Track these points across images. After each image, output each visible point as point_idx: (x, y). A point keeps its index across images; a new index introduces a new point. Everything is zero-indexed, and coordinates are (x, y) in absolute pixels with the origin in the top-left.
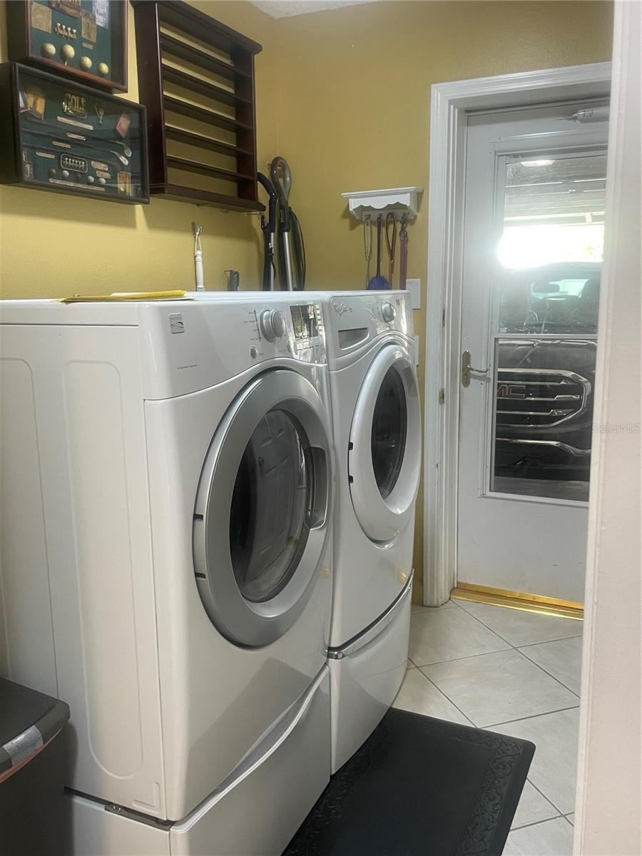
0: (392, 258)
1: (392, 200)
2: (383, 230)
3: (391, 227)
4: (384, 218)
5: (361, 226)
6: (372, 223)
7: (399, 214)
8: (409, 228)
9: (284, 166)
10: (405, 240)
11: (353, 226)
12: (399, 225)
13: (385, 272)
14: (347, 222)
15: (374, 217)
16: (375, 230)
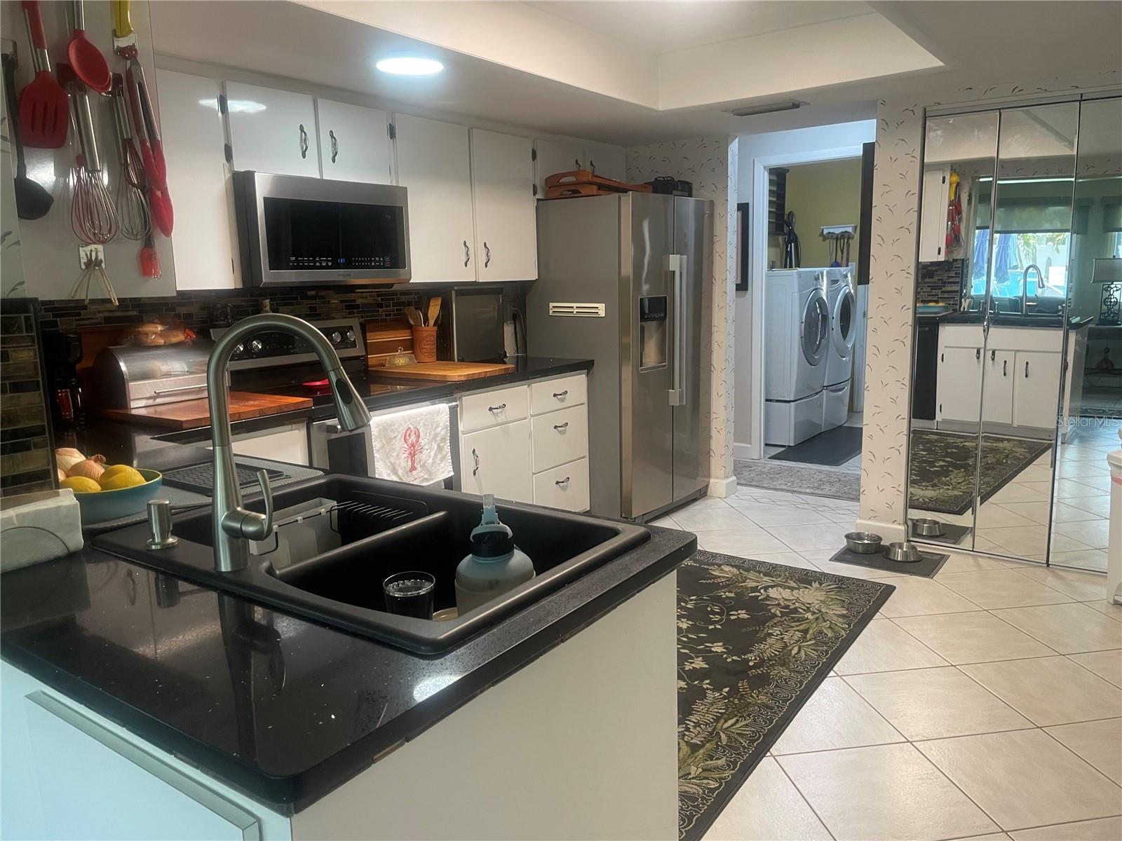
0: (842, 254)
1: (844, 230)
2: (839, 242)
3: (842, 241)
4: (839, 236)
5: (828, 241)
6: (834, 239)
7: (847, 235)
8: (851, 241)
9: (793, 215)
10: (849, 245)
11: (824, 240)
12: (846, 240)
13: (839, 260)
14: (821, 238)
15: (835, 236)
16: (835, 242)
